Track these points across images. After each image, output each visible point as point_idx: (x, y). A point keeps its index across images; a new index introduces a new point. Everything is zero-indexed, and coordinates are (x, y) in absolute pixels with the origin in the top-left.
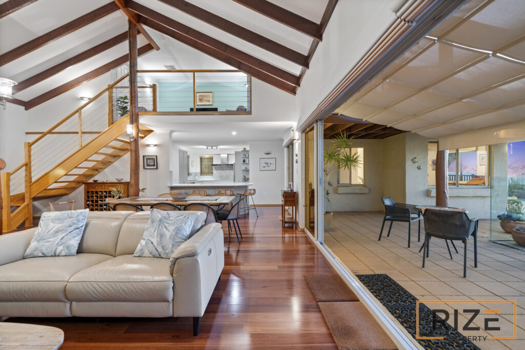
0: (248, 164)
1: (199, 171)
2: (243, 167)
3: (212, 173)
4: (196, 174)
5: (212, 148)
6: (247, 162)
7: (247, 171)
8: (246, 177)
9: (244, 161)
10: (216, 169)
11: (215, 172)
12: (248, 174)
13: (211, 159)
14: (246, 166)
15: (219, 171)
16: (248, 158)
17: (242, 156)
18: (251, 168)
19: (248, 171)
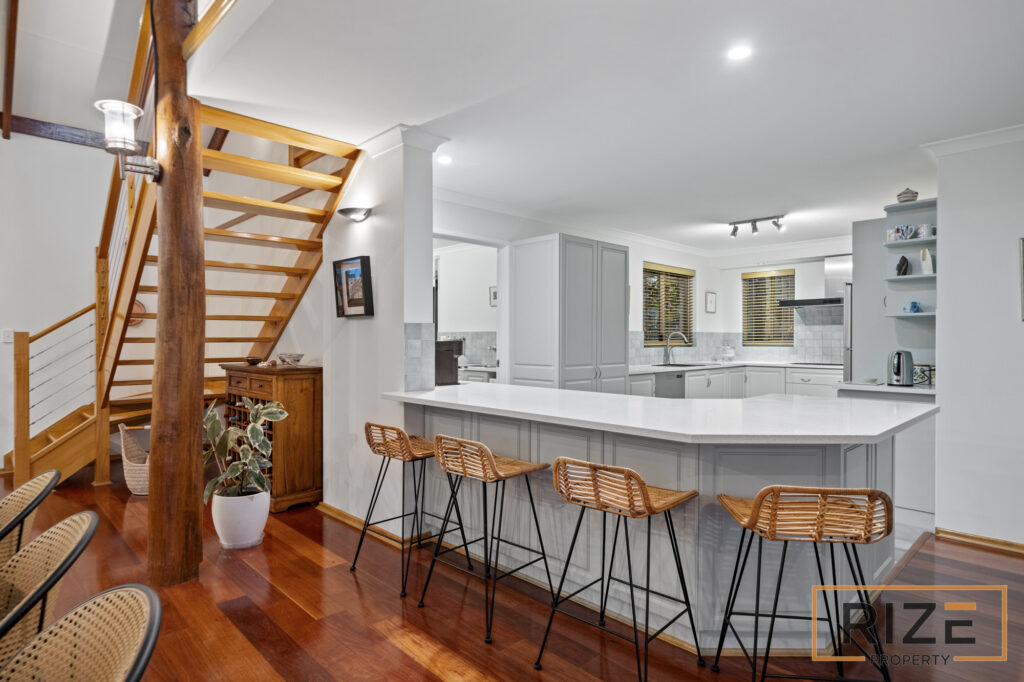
0: (932, 280)
1: (738, 326)
2: (901, 301)
3: (790, 337)
4: (727, 340)
5: (755, 229)
6: (927, 271)
7: (922, 319)
8: (919, 357)
9: (904, 267)
10: (807, 320)
11: (799, 330)
12: (931, 344)
13: (790, 278)
14: (919, 295)
15: (817, 328)
16: (932, 244)
17: (891, 236)
18: (944, 304)
19: (931, 321)
